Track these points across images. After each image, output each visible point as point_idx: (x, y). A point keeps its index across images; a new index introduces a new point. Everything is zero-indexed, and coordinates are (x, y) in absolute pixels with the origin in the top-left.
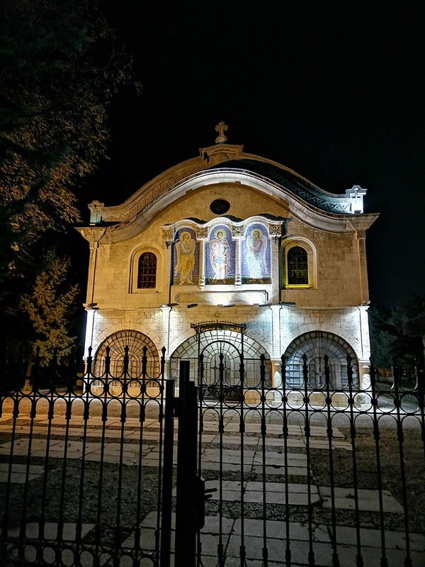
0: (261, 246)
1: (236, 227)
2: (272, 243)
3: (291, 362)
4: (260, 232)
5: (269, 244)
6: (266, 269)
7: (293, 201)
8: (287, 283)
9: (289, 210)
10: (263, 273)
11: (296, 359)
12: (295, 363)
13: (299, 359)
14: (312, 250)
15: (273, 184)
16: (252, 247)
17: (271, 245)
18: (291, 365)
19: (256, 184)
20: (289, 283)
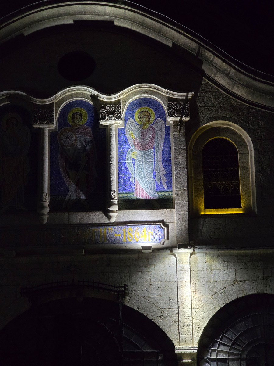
0: (153, 138)
1: (106, 103)
2: (173, 133)
3: (214, 356)
4: (152, 112)
5: (168, 134)
6: (164, 180)
7: (211, 56)
8: (203, 207)
9: (203, 73)
10: (159, 188)
11: (222, 348)
12: (221, 356)
13: (227, 349)
14: (245, 146)
15: (174, 24)
16: (138, 140)
17: (172, 137)
18: (213, 360)
19: (142, 24)
20: (206, 207)
